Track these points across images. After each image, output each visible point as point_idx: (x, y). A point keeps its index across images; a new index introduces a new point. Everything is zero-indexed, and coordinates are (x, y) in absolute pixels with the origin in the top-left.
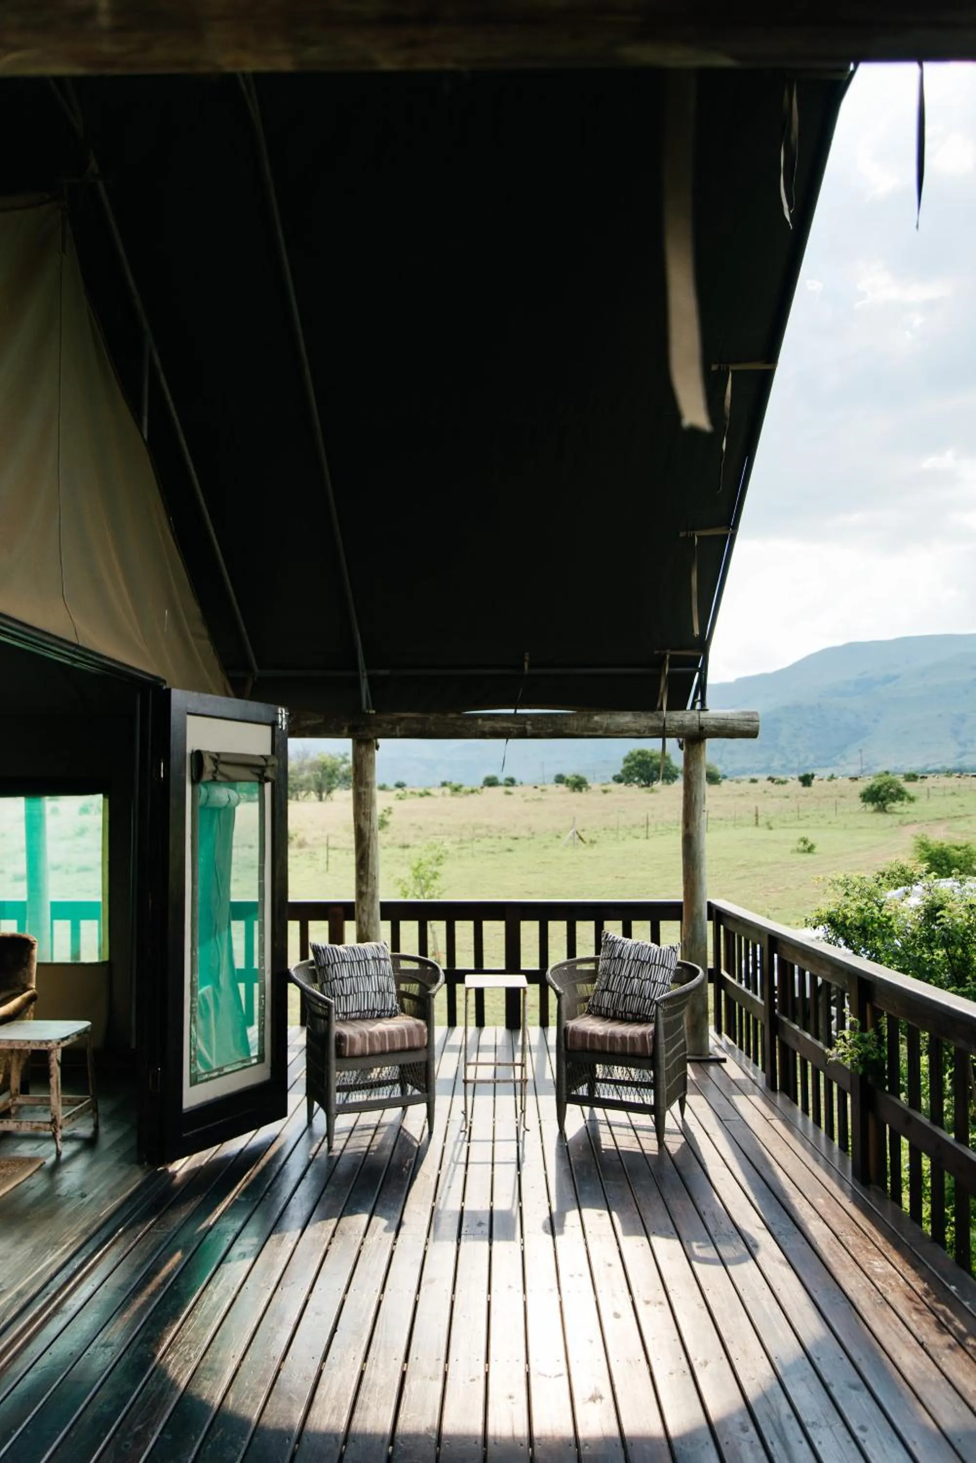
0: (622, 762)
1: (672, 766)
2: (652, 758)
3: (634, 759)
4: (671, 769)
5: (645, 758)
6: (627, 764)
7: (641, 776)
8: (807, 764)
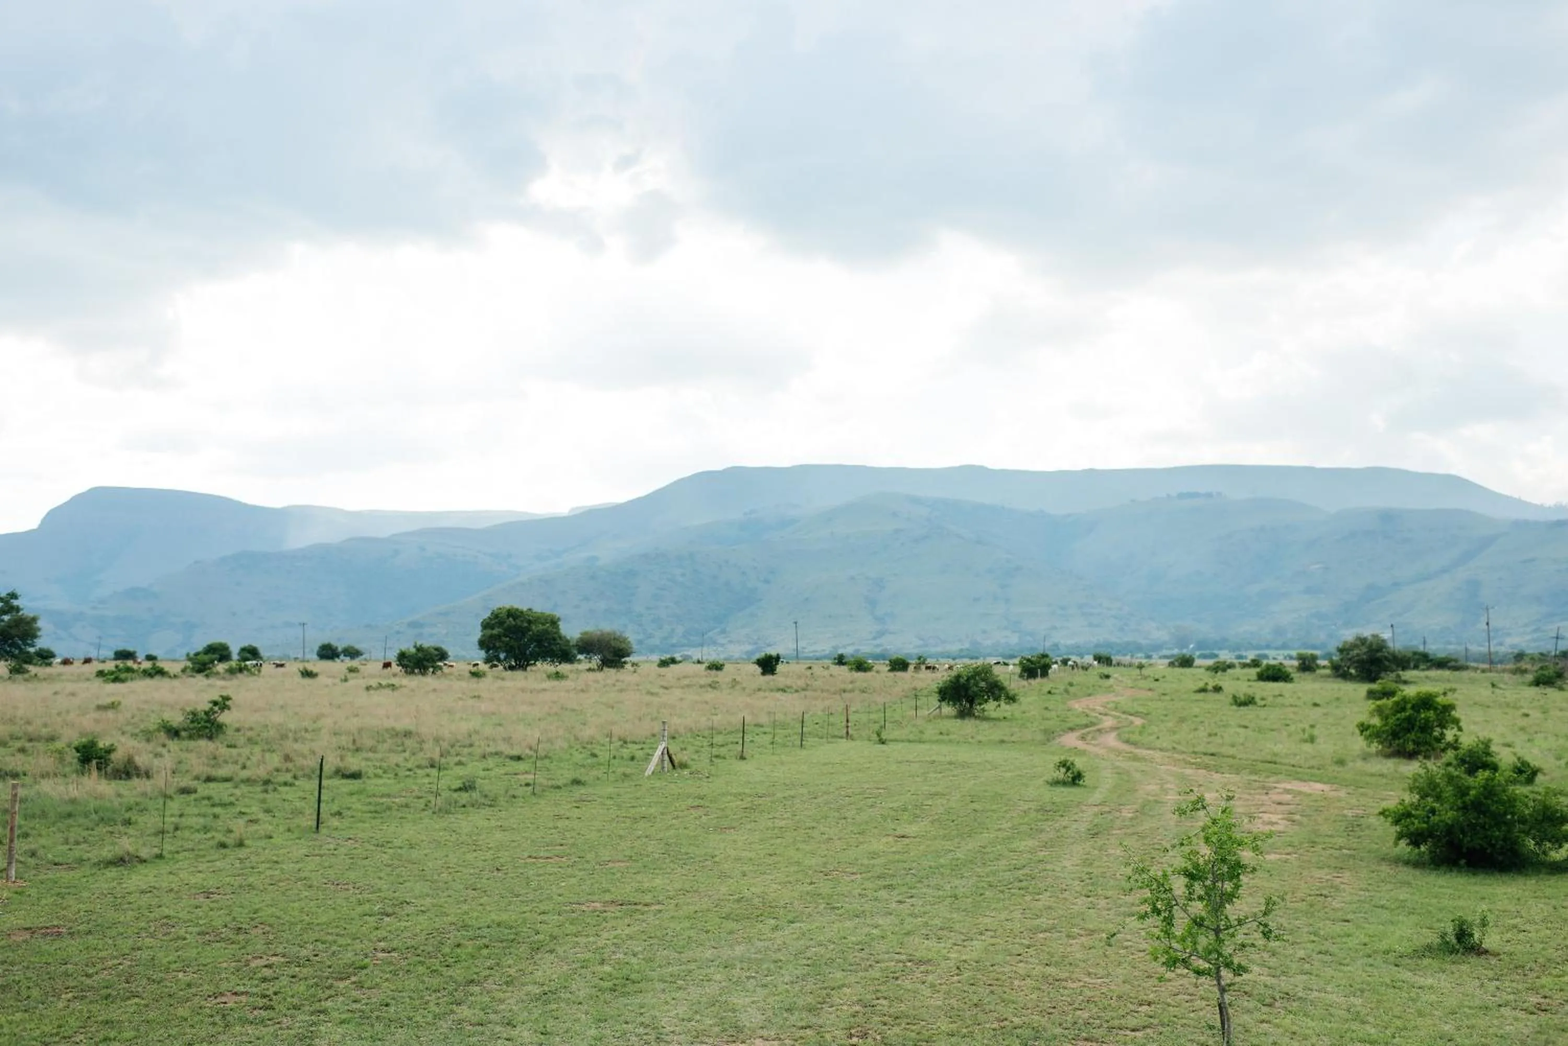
0: (480, 628)
1: (560, 637)
2: (530, 622)
3: (501, 624)
4: (559, 641)
5: (519, 623)
6: (489, 632)
7: (510, 651)
8: (674, 641)
